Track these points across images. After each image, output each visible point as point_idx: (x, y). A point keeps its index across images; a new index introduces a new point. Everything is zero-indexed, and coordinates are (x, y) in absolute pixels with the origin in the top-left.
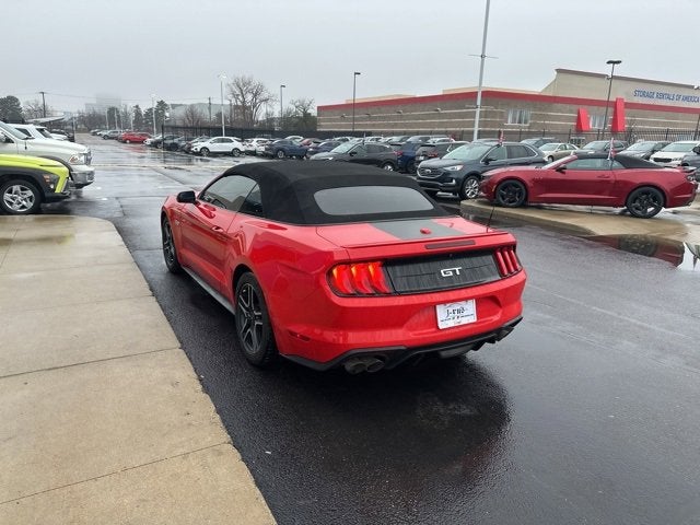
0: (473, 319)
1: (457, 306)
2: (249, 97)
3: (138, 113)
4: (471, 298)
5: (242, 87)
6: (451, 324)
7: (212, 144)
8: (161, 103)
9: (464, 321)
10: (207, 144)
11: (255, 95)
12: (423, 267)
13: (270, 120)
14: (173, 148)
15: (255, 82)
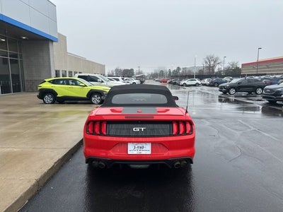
0: (149, 153)
1: (140, 145)
2: (212, 63)
3: (170, 72)
4: (148, 142)
5: (209, 59)
6: (135, 153)
7: (188, 82)
8: (178, 68)
9: (143, 153)
10: (186, 82)
11: (215, 62)
12: (125, 126)
13: (220, 72)
14: (175, 84)
15: (215, 57)
